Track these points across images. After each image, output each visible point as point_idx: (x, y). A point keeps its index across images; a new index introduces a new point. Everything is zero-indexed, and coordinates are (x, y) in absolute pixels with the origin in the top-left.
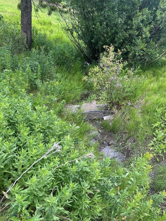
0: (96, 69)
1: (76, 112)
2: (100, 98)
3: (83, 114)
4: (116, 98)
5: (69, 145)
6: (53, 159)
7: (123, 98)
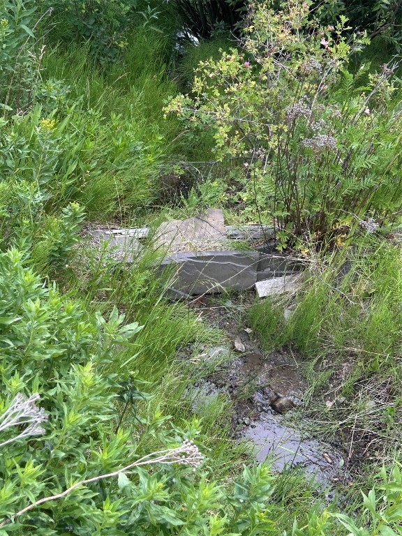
0: (229, 63)
1: (129, 260)
2: (245, 196)
3: (162, 270)
4: (312, 200)
5: (89, 409)
6: (15, 468)
7: (344, 198)
